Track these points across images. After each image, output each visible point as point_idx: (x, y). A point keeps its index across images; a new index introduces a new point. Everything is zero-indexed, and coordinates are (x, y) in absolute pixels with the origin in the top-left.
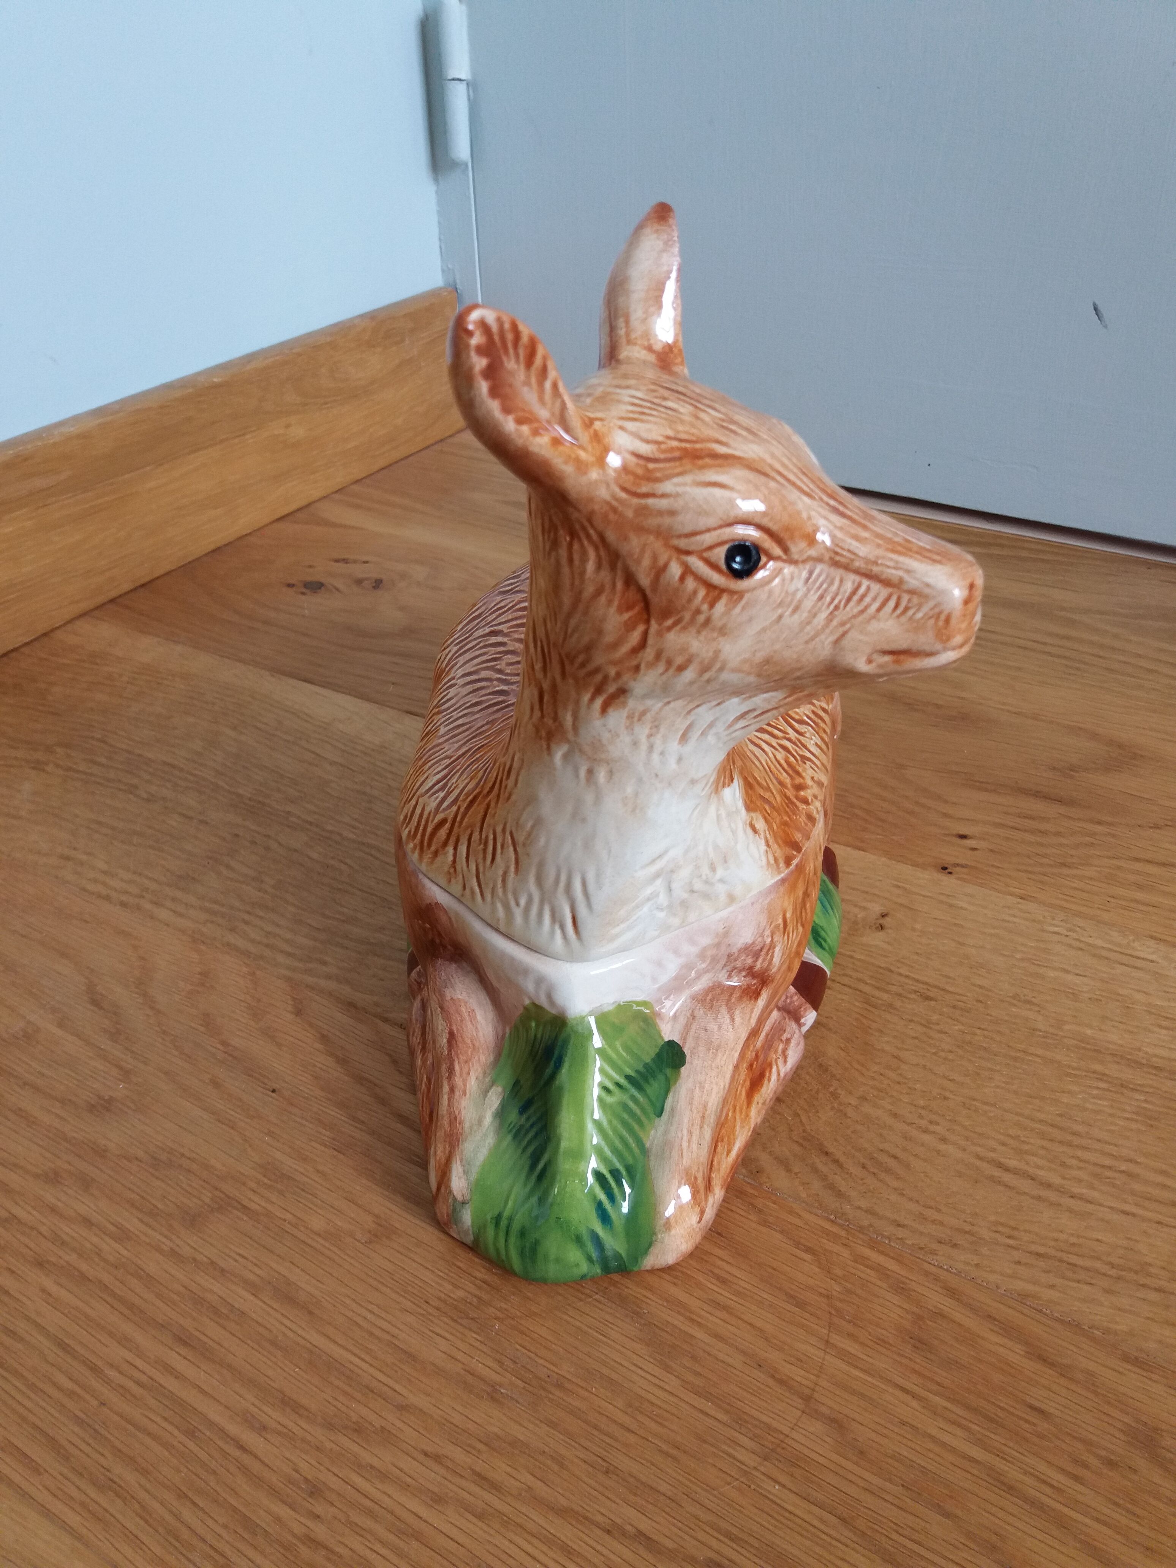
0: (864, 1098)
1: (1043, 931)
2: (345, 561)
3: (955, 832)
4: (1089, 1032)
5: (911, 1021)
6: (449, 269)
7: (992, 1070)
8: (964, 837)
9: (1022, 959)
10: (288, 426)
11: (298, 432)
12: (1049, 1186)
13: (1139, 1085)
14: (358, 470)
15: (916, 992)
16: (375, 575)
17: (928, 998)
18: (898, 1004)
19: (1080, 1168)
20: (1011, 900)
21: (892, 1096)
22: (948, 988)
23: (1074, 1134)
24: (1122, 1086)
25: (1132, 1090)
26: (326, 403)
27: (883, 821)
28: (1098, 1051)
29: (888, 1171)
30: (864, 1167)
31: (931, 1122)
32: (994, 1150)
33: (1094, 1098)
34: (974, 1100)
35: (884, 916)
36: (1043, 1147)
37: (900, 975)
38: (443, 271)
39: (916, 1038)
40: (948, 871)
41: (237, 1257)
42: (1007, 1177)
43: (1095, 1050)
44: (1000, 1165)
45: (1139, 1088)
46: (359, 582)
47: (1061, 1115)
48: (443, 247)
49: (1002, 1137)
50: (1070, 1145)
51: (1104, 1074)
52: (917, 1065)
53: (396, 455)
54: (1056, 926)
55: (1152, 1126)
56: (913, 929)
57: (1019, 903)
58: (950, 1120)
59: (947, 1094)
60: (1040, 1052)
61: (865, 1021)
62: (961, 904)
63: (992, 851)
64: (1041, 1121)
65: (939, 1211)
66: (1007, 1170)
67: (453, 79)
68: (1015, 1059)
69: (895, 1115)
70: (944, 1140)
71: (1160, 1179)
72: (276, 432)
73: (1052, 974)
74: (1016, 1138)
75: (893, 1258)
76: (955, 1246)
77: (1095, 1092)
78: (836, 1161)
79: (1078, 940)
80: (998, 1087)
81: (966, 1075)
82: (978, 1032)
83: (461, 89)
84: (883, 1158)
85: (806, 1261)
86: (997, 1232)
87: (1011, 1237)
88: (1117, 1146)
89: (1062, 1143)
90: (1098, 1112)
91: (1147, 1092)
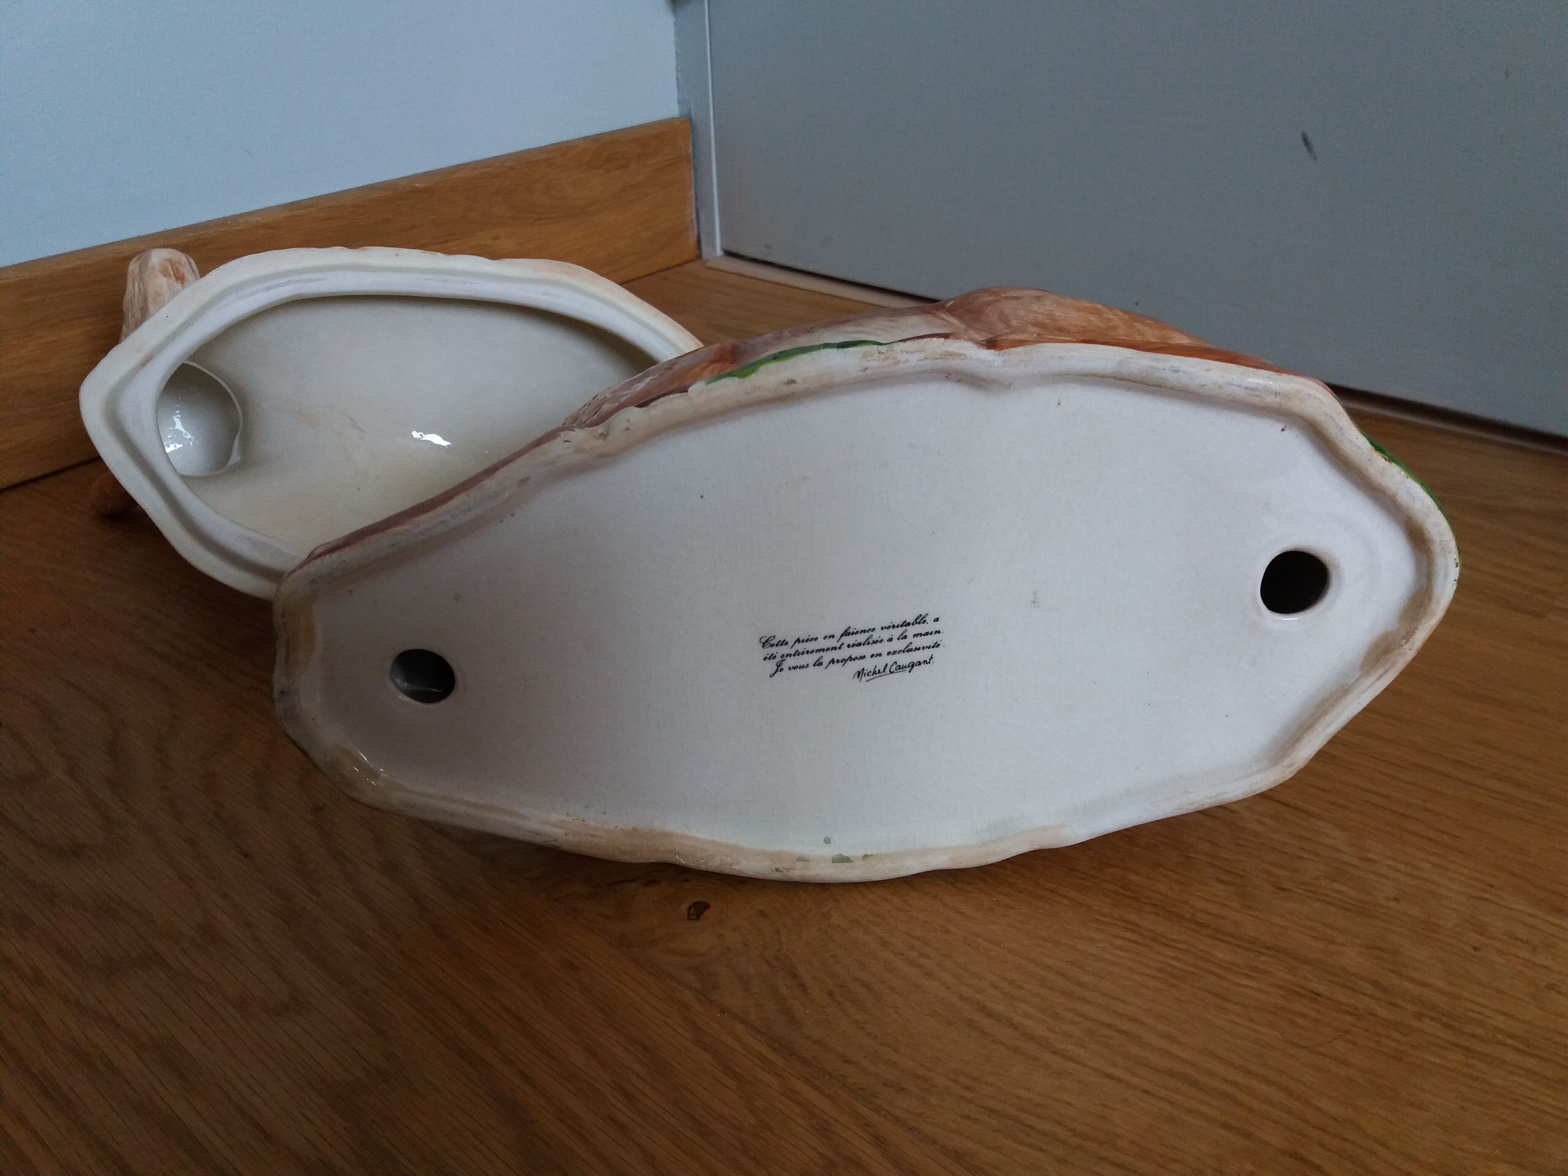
6: (686, 101)
10: (496, 238)
12: (1031, 1037)
13: (1172, 940)
19: (1073, 1023)
23: (1081, 985)
24: (1153, 940)
25: (1164, 945)
26: (541, 219)
29: (855, 1001)
30: (830, 994)
31: (921, 955)
32: (981, 992)
33: (1117, 949)
34: (979, 936)
36: (1039, 995)
38: (679, 102)
41: (137, 1014)
42: (986, 1023)
44: (983, 1009)
45: (1173, 944)
47: (1072, 963)
48: (680, 78)
49: (995, 979)
50: (1071, 996)
51: (1139, 926)
55: (1173, 986)
58: (944, 955)
64: (1047, 967)
65: (897, 1050)
66: (990, 1015)
69: (885, 944)
70: (929, 975)
71: (1163, 1044)
74: (1012, 982)
75: (827, 1096)
76: (902, 1090)
77: (1119, 942)
78: (802, 986)
84: (855, 987)
85: (728, 1087)
86: (953, 1080)
87: (967, 1088)
88: (1125, 1003)
89: (1062, 992)
90: (1114, 964)
91: (1180, 949)
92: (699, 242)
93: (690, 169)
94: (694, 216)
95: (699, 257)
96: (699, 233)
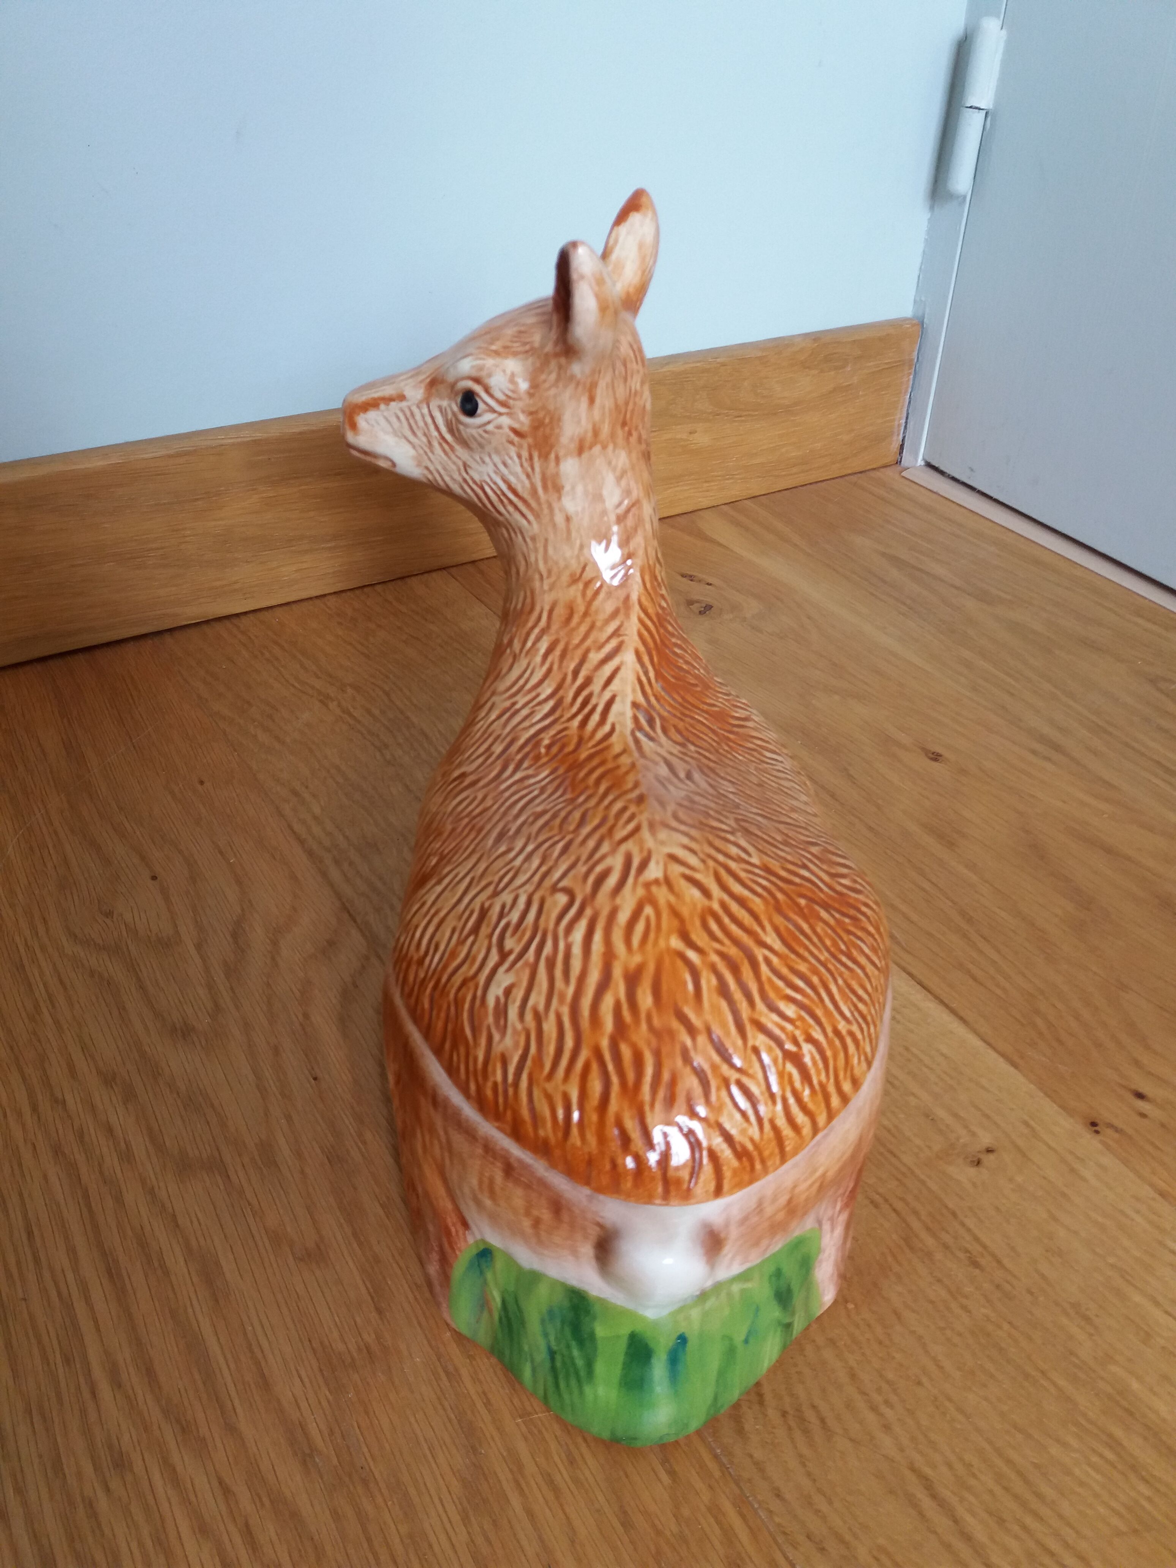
0: (832, 1342)
1: (1162, 1244)
2: (691, 578)
3: (1133, 1087)
4: (1135, 1385)
5: (939, 1281)
6: (921, 300)
7: (992, 1376)
8: (1140, 1096)
9: (1112, 1266)
10: (693, 432)
11: (702, 439)
12: (968, 1538)
14: (756, 487)
15: (967, 1251)
16: (709, 600)
17: (975, 1264)
18: (938, 1256)
19: (1016, 1537)
20: (1147, 1191)
21: (863, 1354)
22: (1006, 1261)
23: (1039, 1495)
24: (1133, 1468)
25: (1143, 1479)
26: (740, 416)
27: (1060, 1042)
28: (1131, 1414)
29: (806, 1432)
30: (784, 1414)
31: (887, 1402)
32: (934, 1466)
33: (1089, 1465)
34: (950, 1401)
35: (989, 1151)
36: (991, 1492)
37: (963, 1224)
38: (915, 301)
39: (932, 1302)
40: (1096, 1128)
41: (195, 1220)
42: (927, 1503)
43: (1127, 1410)
46: (690, 603)
48: (921, 277)
49: (951, 1457)
50: (1023, 1504)
51: (1120, 1444)
52: (914, 1332)
53: (803, 479)
56: (1011, 1180)
57: (1154, 1199)
58: (908, 1410)
59: (924, 1380)
60: (1062, 1382)
61: (890, 1259)
62: (1087, 1174)
63: (1163, 1125)
64: (1009, 1462)
65: (830, 1502)
67: (971, 107)
68: (1027, 1376)
69: (853, 1376)
70: (887, 1428)
72: (679, 436)
73: (1137, 1298)
74: (968, 1465)
75: (750, 1528)
76: (822, 1550)
77: (1095, 1459)
80: (986, 1399)
81: (959, 1369)
82: (1006, 1326)
83: (979, 117)
84: (810, 1415)
85: (661, 1482)
88: (1079, 1534)
89: (1016, 1497)
90: (1082, 1484)
91: (1158, 1491)
92: (902, 447)
93: (910, 374)
94: (903, 421)
95: (899, 462)
96: (903, 440)
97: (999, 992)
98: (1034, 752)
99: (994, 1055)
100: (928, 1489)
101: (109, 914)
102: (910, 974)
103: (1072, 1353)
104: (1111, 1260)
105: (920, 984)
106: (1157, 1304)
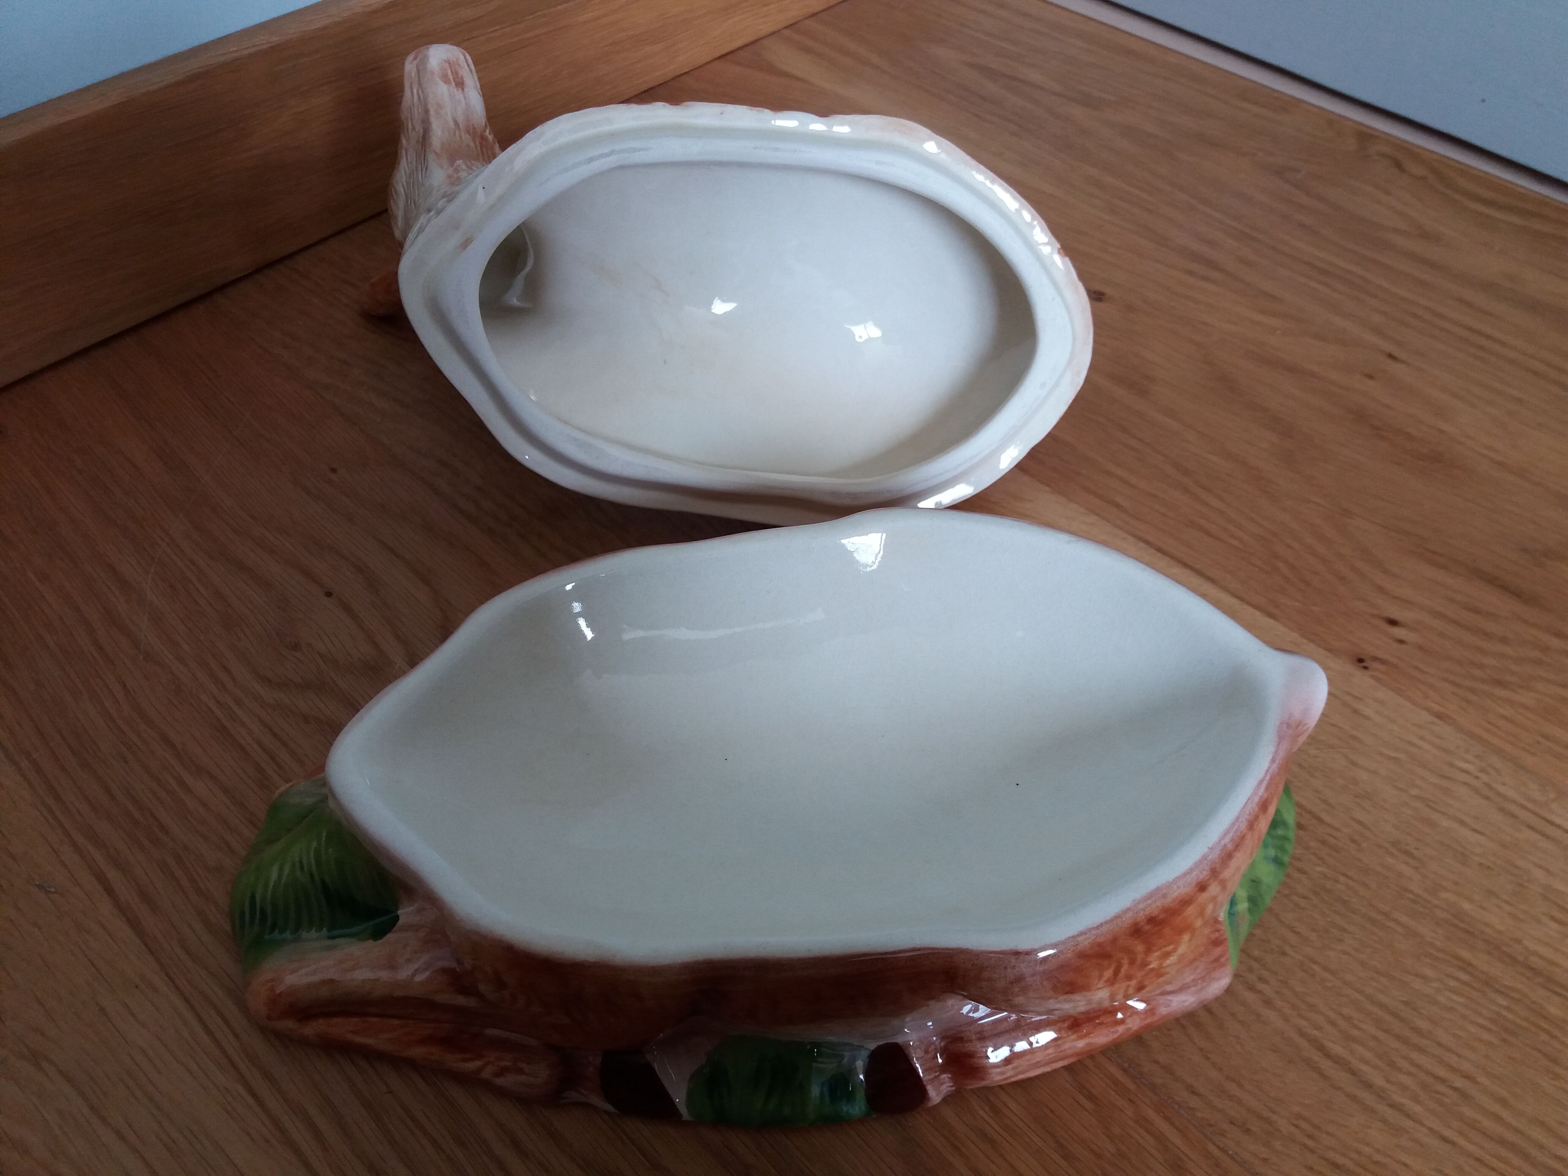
1: (1451, 765)
3: (1385, 615)
4: (1467, 906)
7: (1344, 930)
8: (1393, 622)
9: (1417, 797)
12: (1368, 1086)
13: (1505, 985)
19: (1409, 1074)
20: (1426, 717)
22: (1324, 816)
23: (1417, 1030)
24: (1487, 984)
25: (1498, 991)
27: (1306, 582)
28: (1472, 934)
31: (1261, 979)
32: (1319, 1028)
33: (1449, 990)
34: (1315, 963)
36: (1375, 1038)
40: (1365, 664)
42: (1325, 1065)
43: (1467, 932)
44: (1322, 1049)
47: (1406, 1003)
49: (1332, 1015)
50: (1406, 1042)
51: (1471, 964)
54: (1468, 762)
55: (1505, 1041)
57: (1432, 723)
58: (1282, 981)
59: (1288, 949)
60: (1404, 919)
62: (1368, 712)
63: (1421, 648)
64: (1382, 1006)
65: (1240, 1085)
66: (1328, 1055)
68: (1374, 922)
70: (1268, 1003)
71: (1496, 1108)
73: (1445, 823)
74: (1348, 1019)
75: (1178, 1129)
76: (1248, 1131)
77: (1453, 983)
79: (1488, 785)
80: (1345, 953)
81: (1314, 930)
82: (1342, 879)
85: (1086, 1110)
86: (1296, 1126)
87: (1310, 1137)
88: (1459, 1056)
89: (1398, 1037)
90: (1450, 1009)
91: (1513, 998)
97: (1235, 542)
98: (1191, 273)
99: (1250, 610)
100: (1320, 1050)
101: (296, 647)
102: (1147, 542)
103: (1406, 890)
104: (1414, 792)
105: (1159, 550)
106: (1462, 823)
